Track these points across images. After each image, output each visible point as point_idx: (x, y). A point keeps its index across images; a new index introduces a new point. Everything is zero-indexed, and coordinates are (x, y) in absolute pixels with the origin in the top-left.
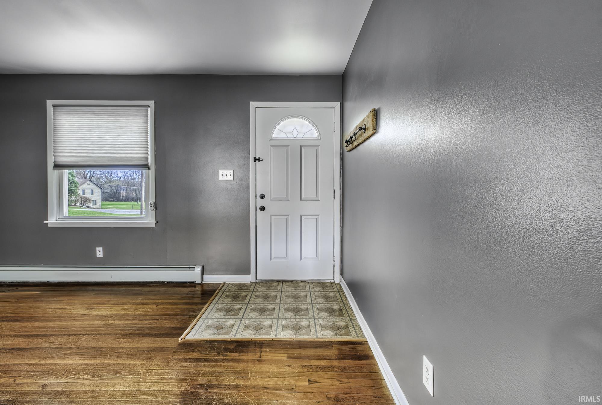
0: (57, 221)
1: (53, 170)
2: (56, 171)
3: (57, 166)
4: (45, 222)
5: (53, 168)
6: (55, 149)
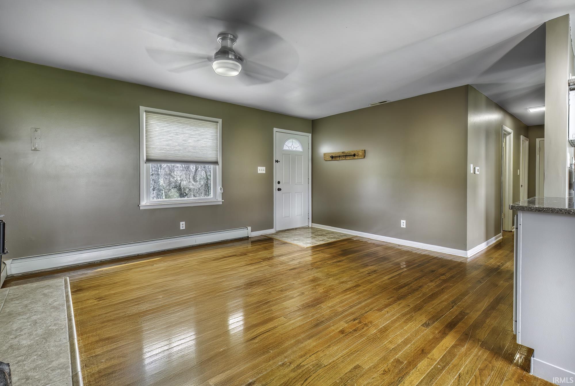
0: (146, 204)
1: (145, 162)
3: (149, 160)
6: (148, 146)
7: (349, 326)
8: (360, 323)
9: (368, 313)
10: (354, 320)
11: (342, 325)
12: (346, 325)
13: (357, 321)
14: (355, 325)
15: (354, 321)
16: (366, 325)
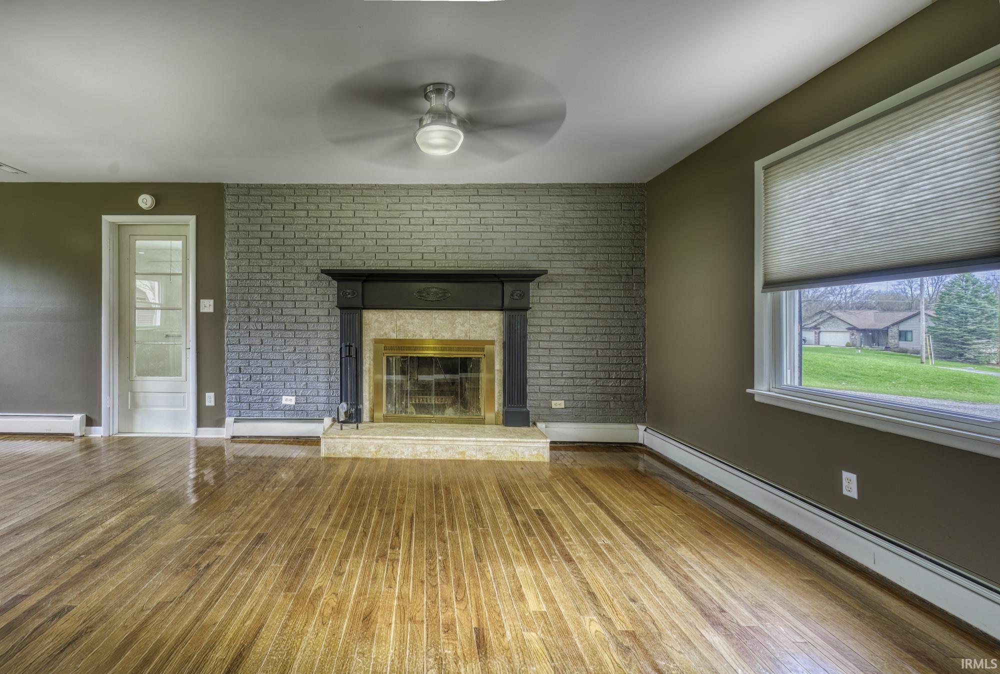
0: (770, 391)
1: (762, 292)
2: (769, 294)
3: (771, 285)
4: (748, 391)
5: (763, 288)
6: (768, 251)
7: (213, 554)
8: (197, 566)
9: (186, 588)
10: (208, 566)
11: (224, 551)
12: (219, 553)
13: (204, 565)
14: (204, 559)
15: (208, 564)
16: (187, 566)
